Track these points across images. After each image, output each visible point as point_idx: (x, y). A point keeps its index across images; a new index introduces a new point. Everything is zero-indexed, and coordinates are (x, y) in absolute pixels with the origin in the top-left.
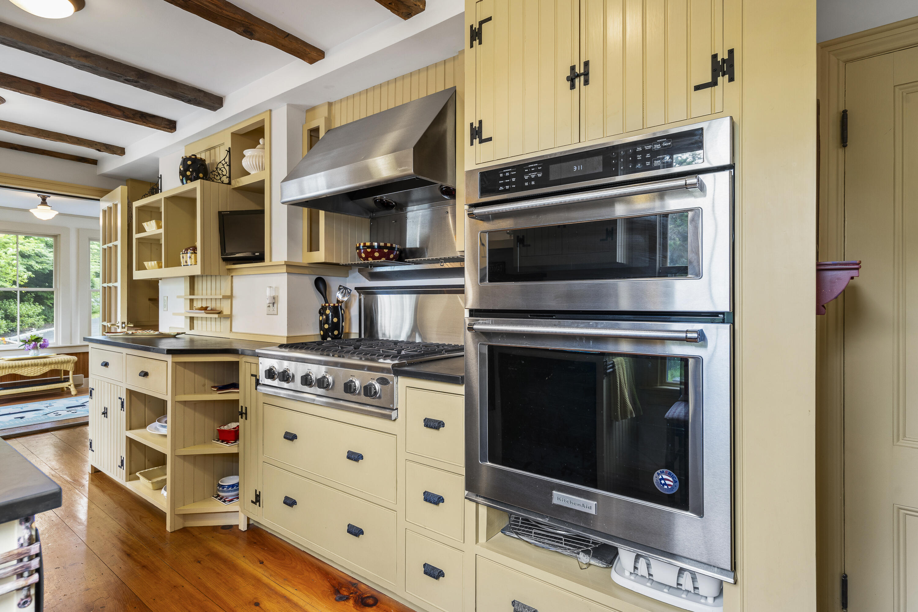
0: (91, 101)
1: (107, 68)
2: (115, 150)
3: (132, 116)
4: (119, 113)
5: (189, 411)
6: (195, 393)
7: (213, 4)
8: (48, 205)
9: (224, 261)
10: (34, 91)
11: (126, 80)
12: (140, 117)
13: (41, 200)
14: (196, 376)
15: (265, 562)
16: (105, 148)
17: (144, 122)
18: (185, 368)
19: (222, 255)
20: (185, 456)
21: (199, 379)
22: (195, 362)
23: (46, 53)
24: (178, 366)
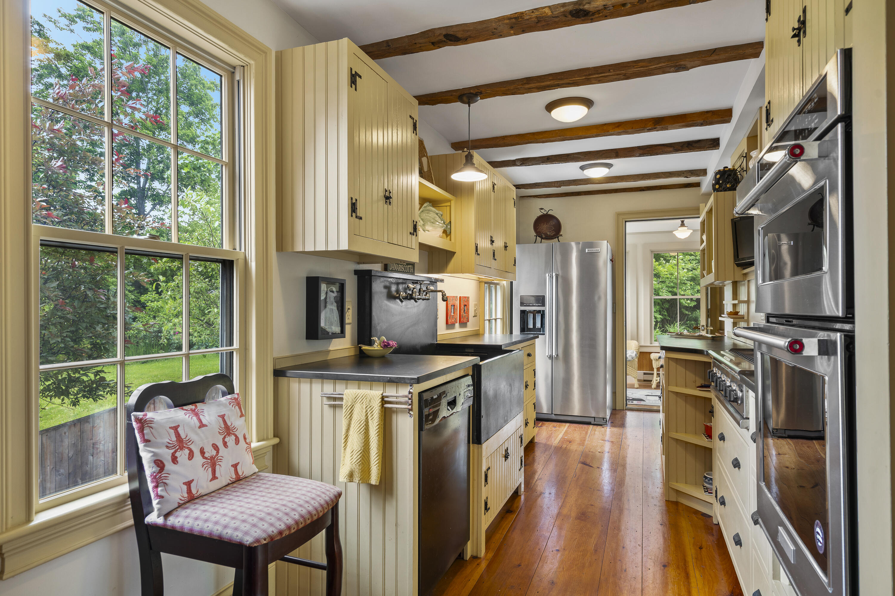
0: (650, 148)
1: (632, 128)
2: (698, 173)
3: (680, 148)
4: (671, 149)
5: (681, 402)
6: (686, 386)
7: (639, 68)
8: (686, 225)
9: (738, 266)
10: (615, 156)
11: (648, 130)
12: (687, 146)
13: (681, 223)
14: (688, 372)
15: (704, 549)
16: (690, 174)
17: (691, 149)
18: (677, 363)
19: (735, 260)
20: (677, 440)
21: (691, 376)
22: (686, 360)
23: (597, 135)
24: (670, 361)
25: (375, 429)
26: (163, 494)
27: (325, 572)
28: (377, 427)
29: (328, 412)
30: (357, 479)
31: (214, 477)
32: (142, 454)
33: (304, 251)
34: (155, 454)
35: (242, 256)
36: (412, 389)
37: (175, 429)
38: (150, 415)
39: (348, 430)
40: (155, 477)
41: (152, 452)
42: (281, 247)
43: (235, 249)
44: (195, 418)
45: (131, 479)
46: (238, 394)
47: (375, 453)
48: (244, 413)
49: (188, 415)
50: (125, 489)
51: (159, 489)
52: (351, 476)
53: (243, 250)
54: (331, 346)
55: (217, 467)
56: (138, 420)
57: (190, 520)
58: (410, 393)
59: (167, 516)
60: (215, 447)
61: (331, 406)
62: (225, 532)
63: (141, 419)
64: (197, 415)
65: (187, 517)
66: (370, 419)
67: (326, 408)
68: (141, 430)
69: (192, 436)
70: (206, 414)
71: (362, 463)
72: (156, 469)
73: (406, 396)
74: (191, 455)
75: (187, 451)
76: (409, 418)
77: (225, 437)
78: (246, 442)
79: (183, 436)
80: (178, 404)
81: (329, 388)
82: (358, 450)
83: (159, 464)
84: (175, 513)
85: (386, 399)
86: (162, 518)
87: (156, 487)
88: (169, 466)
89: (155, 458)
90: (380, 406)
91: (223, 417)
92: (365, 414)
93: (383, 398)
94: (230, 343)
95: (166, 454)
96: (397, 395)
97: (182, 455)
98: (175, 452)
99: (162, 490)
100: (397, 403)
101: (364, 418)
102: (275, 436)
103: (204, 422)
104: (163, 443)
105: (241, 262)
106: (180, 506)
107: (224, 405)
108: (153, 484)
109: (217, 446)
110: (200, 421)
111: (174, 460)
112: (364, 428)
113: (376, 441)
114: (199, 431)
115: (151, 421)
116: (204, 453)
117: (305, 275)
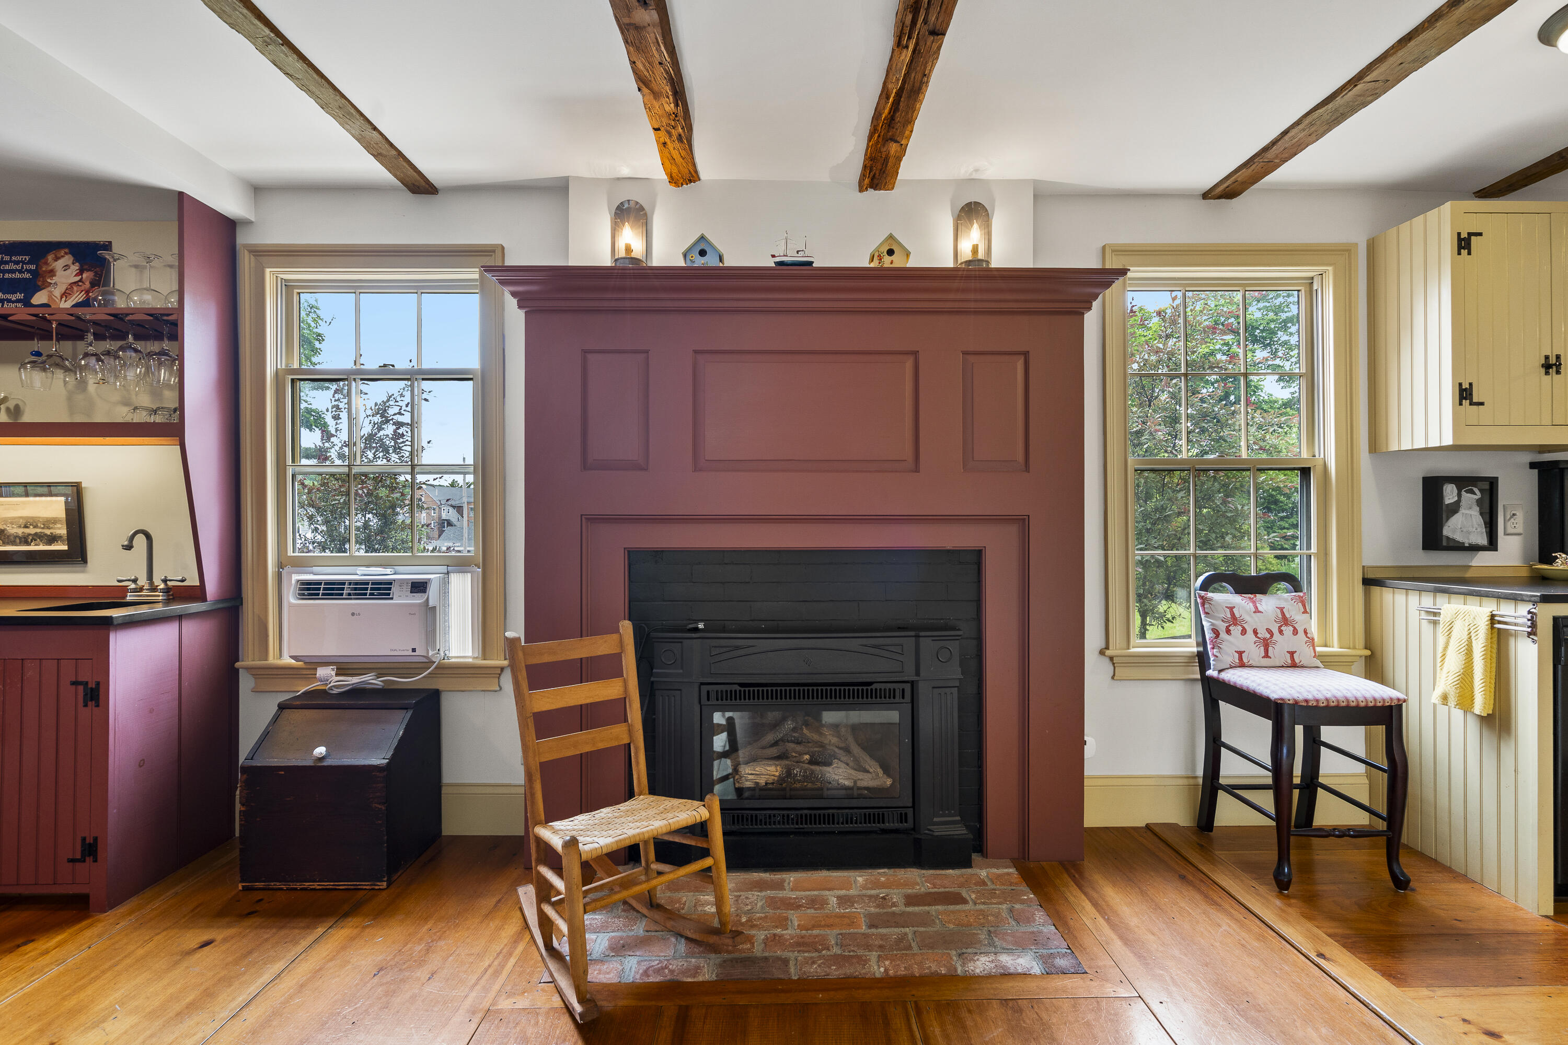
25: (1480, 651)
26: (1218, 654)
27: (1386, 775)
28: (1483, 649)
29: (1427, 628)
30: (1452, 703)
31: (1267, 655)
32: (1204, 623)
33: (1428, 448)
34: (1212, 624)
35: (1321, 463)
36: (1535, 608)
37: (1231, 609)
38: (1210, 595)
39: (1446, 648)
40: (1212, 641)
41: (1211, 622)
42: (1374, 446)
43: (1314, 456)
44: (1251, 604)
45: (1198, 645)
46: (1305, 593)
47: (1480, 679)
48: (1308, 610)
49: (1244, 601)
50: (1195, 650)
51: (1215, 650)
52: (1445, 698)
53: (1322, 456)
54: (1473, 561)
55: (1270, 649)
56: (1202, 597)
57: (1236, 677)
58: (1529, 612)
59: (1220, 671)
60: (1270, 631)
61: (1430, 621)
62: (1258, 688)
63: (1203, 597)
64: (1254, 603)
65: (1234, 674)
66: (1473, 639)
67: (1424, 623)
68: (1203, 605)
69: (1247, 618)
70: (1263, 603)
71: (1461, 686)
72: (1214, 635)
73: (1524, 617)
74: (1244, 632)
75: (1240, 628)
76: (1532, 644)
77: (1281, 626)
78: (1306, 636)
79: (1237, 615)
80: (1239, 590)
81: (1427, 601)
82: (1455, 672)
83: (1216, 633)
84: (1227, 671)
85: (1496, 618)
86: (1217, 672)
87: (1213, 648)
88: (1223, 635)
89: (1212, 627)
90: (1487, 625)
91: (1282, 609)
92: (1467, 633)
93: (1492, 617)
94: (1309, 547)
95: (1222, 626)
96: (1516, 615)
97: (1236, 630)
98: (1230, 626)
99: (1216, 652)
100: (1516, 625)
101: (1465, 637)
102: (1366, 648)
103: (1260, 608)
104: (1219, 617)
105: (1319, 468)
106: (1231, 667)
107: (1286, 600)
108: (1211, 646)
109: (1272, 631)
110: (1256, 608)
111: (1228, 631)
112: (1464, 648)
113: (1481, 664)
114: (1254, 615)
115: (1211, 599)
116: (1258, 633)
117: (1421, 476)
